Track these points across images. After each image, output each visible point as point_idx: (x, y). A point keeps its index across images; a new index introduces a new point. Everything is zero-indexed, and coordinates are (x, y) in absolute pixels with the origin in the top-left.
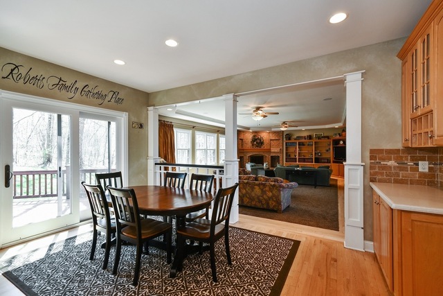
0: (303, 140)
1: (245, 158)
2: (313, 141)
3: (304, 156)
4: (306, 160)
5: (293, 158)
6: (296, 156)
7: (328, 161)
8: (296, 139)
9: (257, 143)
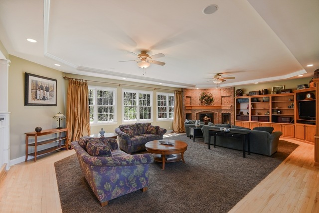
0: (257, 96)
1: (193, 115)
2: (270, 96)
3: (259, 114)
4: (261, 118)
5: (244, 116)
6: (248, 114)
7: (291, 120)
8: (248, 95)
9: (205, 100)
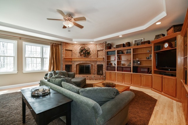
0: (122, 48)
1: (73, 66)
2: (132, 48)
3: (123, 65)
4: (124, 69)
5: (112, 67)
6: (115, 65)
7: (149, 71)
8: (114, 48)
9: (83, 53)
